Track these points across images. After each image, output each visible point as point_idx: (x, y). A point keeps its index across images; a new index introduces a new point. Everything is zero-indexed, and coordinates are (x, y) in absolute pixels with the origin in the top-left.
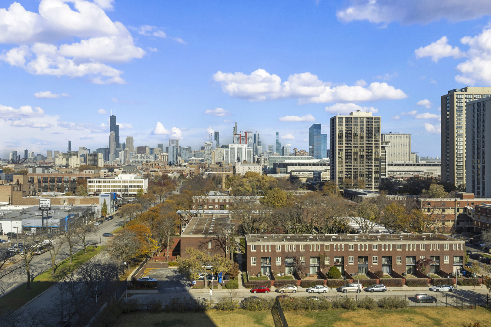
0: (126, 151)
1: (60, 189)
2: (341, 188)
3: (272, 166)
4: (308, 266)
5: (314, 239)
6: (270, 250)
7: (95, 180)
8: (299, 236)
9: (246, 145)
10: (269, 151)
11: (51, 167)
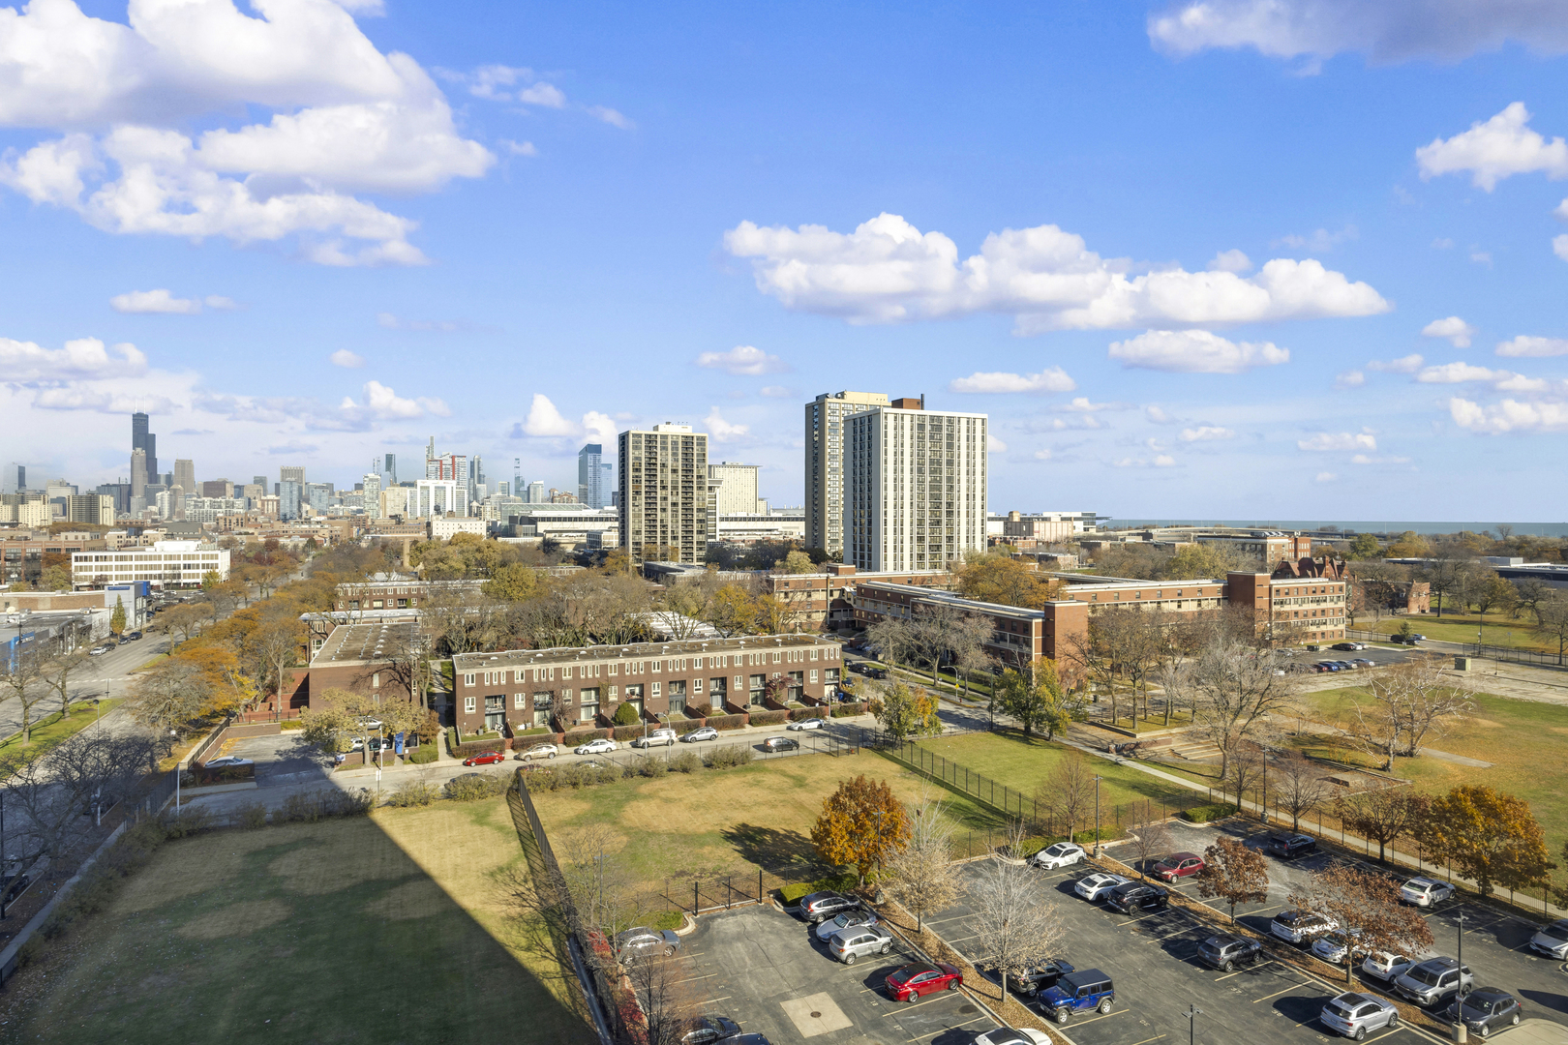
0: (175, 490)
2: (639, 561)
3: (506, 523)
4: (578, 706)
5: (590, 656)
6: (503, 682)
7: (94, 554)
8: (561, 652)
9: (454, 483)
10: (500, 494)
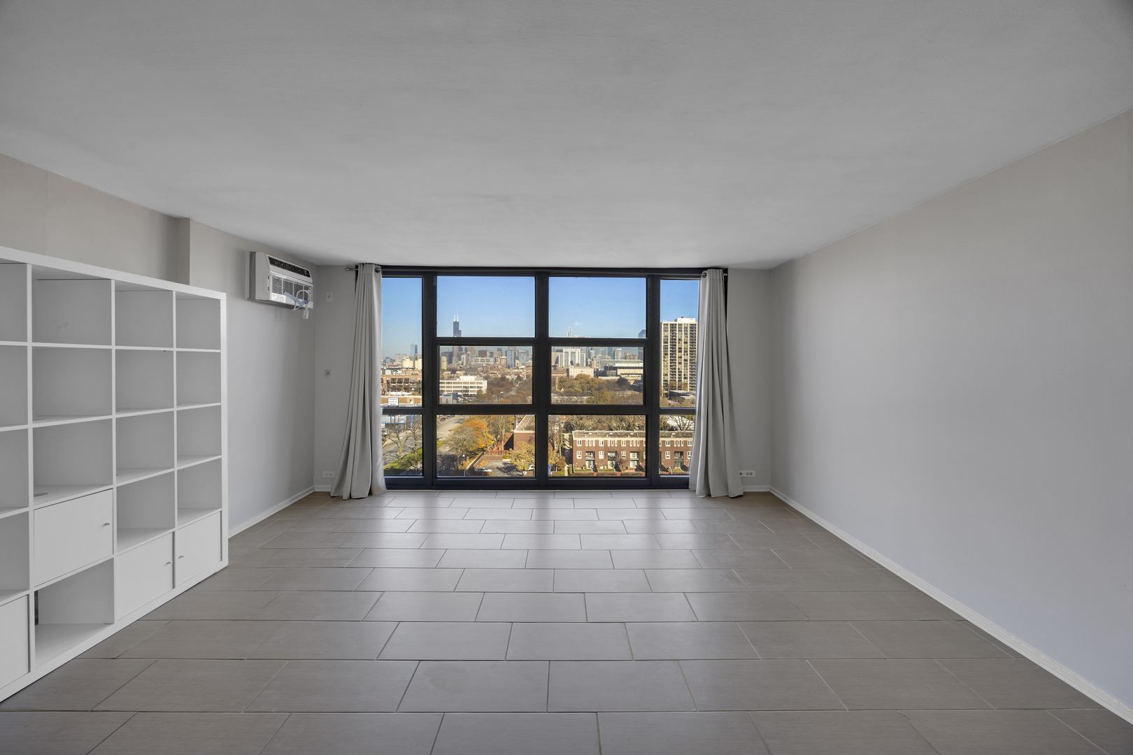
0: (468, 354)
1: (407, 389)
2: (667, 390)
3: (603, 369)
4: (628, 460)
6: (594, 445)
8: (621, 433)
9: (580, 350)
10: (600, 355)
11: (399, 369)
